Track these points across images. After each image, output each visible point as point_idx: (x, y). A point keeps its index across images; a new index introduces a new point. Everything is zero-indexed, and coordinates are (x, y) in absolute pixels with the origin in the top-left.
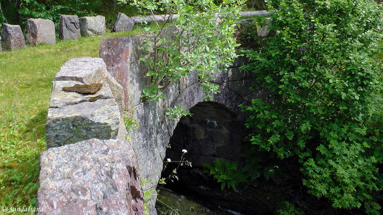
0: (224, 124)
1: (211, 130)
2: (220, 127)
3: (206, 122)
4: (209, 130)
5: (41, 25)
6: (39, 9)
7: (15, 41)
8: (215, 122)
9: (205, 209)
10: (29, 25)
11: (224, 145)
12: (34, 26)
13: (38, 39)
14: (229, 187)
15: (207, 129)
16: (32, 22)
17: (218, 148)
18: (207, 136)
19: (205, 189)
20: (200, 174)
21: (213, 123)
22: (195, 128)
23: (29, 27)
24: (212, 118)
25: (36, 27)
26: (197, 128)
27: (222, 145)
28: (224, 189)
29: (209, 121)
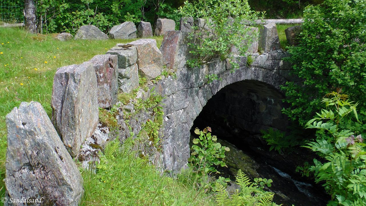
0: (279, 102)
1: (270, 106)
2: (275, 104)
3: (267, 100)
4: (269, 106)
5: (165, 23)
6: (171, 12)
7: (146, 32)
8: (272, 100)
9: (253, 161)
10: (158, 22)
11: (278, 119)
12: (161, 23)
13: (162, 32)
14: (275, 150)
15: (268, 105)
16: (160, 21)
17: (274, 120)
18: (267, 111)
19: (261, 150)
20: (259, 138)
21: (271, 101)
22: (260, 104)
23: (158, 24)
24: (270, 97)
25: (162, 24)
26: (261, 104)
27: (277, 118)
28: (271, 150)
29: (268, 99)
